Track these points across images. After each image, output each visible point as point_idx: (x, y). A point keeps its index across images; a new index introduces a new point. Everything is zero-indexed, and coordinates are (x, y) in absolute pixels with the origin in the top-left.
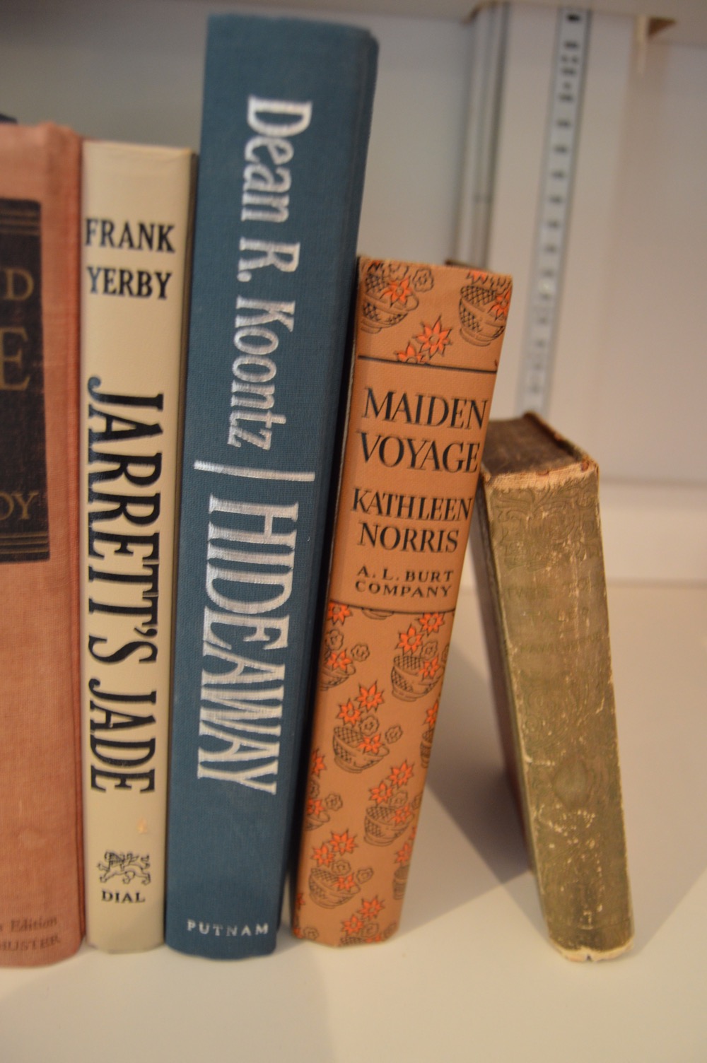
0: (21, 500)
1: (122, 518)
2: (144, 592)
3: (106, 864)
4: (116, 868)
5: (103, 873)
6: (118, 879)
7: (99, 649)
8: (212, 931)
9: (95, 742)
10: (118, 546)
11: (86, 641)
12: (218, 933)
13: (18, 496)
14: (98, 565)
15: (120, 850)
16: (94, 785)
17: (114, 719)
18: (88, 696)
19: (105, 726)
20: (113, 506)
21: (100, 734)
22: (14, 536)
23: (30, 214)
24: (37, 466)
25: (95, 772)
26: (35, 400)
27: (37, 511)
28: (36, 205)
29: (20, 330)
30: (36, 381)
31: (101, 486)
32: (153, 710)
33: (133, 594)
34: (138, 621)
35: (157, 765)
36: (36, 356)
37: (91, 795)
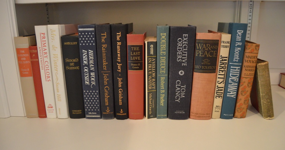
4: (217, 108)
5: (215, 108)
7: (219, 82)
9: (217, 93)
10: (222, 72)
11: (217, 81)
12: (227, 116)
14: (220, 74)
15: (218, 105)
17: (219, 90)
18: (217, 87)
20: (222, 68)
21: (217, 92)
22: (214, 71)
24: (216, 64)
25: (216, 96)
26: (217, 57)
27: (216, 68)
28: (219, 40)
29: (216, 51)
30: (217, 56)
31: (221, 66)
32: (223, 89)
33: (223, 76)
34: (223, 79)
35: (222, 95)
36: (217, 54)
37: (215, 99)
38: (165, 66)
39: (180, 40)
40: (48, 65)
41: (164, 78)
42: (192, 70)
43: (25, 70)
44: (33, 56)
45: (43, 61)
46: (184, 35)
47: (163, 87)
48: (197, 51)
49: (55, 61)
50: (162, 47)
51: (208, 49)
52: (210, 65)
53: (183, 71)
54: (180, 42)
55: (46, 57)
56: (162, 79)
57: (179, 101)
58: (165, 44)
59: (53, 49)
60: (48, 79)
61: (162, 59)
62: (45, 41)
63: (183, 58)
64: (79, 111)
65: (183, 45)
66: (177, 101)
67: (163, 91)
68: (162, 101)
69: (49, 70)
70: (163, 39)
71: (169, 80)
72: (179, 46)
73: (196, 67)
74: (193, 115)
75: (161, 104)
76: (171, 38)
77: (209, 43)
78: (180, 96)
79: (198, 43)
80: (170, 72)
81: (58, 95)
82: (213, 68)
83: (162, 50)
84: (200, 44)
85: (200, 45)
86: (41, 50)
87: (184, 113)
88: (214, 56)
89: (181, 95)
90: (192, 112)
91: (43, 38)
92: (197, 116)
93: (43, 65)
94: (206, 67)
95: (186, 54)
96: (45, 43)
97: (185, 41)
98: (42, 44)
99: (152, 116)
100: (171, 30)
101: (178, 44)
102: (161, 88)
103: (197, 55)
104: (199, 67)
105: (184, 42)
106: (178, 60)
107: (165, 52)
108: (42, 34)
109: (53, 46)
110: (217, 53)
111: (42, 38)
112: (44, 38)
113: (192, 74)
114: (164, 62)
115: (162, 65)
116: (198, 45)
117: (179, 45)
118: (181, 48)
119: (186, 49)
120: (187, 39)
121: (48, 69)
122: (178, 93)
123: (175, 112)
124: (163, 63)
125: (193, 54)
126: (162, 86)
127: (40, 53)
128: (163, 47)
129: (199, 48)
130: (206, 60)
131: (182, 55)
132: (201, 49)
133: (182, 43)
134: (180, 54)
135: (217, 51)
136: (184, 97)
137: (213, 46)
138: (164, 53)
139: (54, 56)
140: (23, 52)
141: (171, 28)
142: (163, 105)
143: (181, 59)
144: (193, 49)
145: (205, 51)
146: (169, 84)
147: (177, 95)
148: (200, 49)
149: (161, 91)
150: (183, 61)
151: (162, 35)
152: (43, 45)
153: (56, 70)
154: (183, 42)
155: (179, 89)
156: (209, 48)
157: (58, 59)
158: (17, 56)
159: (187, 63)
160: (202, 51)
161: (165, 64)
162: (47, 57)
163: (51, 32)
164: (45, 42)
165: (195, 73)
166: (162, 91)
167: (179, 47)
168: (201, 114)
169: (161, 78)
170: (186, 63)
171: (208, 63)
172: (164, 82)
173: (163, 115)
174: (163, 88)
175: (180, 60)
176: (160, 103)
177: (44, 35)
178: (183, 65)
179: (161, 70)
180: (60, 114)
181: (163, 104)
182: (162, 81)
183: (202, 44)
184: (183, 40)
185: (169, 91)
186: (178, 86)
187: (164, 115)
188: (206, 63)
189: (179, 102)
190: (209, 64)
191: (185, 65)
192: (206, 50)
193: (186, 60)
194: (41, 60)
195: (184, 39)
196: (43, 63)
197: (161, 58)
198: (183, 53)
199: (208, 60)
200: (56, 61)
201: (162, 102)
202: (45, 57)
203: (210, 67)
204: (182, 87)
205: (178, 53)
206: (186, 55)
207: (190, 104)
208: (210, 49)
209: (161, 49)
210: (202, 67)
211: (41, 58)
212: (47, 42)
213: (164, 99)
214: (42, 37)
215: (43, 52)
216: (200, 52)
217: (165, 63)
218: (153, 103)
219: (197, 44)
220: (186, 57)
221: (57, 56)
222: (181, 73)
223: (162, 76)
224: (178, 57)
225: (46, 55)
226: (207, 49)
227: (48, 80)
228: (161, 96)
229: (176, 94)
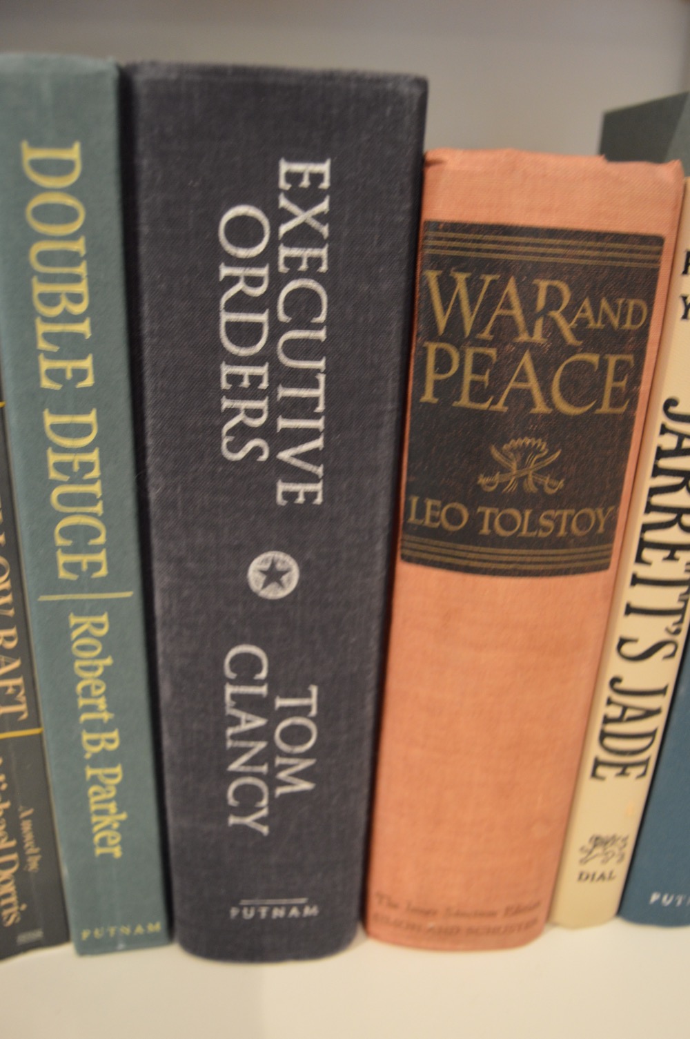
0: (601, 516)
1: (676, 528)
2: (682, 595)
3: (590, 846)
4: (599, 850)
5: (584, 855)
6: (598, 860)
7: (628, 649)
8: (674, 902)
9: (603, 735)
10: (667, 553)
11: (616, 642)
12: (679, 902)
13: (600, 511)
14: (643, 571)
15: (605, 833)
16: (594, 774)
17: (629, 713)
18: (606, 692)
19: (619, 720)
20: (669, 517)
21: (611, 728)
22: (590, 549)
23: (656, 248)
24: (619, 481)
25: (598, 763)
26: (628, 421)
27: (611, 524)
28: (659, 240)
29: (630, 358)
30: (633, 405)
31: (658, 500)
32: (663, 702)
33: (669, 598)
34: (669, 621)
35: (653, 752)
36: (636, 381)
37: (588, 784)
38: (99, 508)
39: (244, 231)
41: (104, 619)
42: (380, 547)
46: (284, 167)
47: (102, 703)
48: (432, 348)
50: (51, 300)
51: (553, 330)
52: (557, 501)
53: (286, 561)
54: (242, 253)
56: (86, 634)
57: (261, 821)
58: (82, 270)
61: (62, 430)
63: (283, 423)
65: (277, 281)
66: (249, 820)
67: (111, 741)
68: (107, 820)
70: (51, 214)
71: (159, 636)
72: (232, 292)
73: (421, 513)
74: (394, 915)
75: (103, 842)
76: (147, 201)
77: (555, 271)
78: (272, 782)
79: (445, 265)
80: (157, 566)
82: (584, 521)
83: (48, 337)
84: (461, 278)
85: (461, 289)
87: (308, 911)
88: (605, 408)
89: (282, 775)
90: (381, 896)
92: (431, 930)
94: (522, 518)
95: (315, 385)
97: (303, 236)
99: (38, 934)
100: (144, 109)
101: (225, 271)
102: (84, 717)
103: (428, 396)
104: (454, 517)
105: (295, 252)
106: (234, 448)
107: (87, 363)
110: (633, 373)
113: (376, 583)
114: (87, 467)
115: (66, 499)
116: (447, 286)
117: (232, 280)
118: (263, 318)
119: (318, 327)
120: (320, 217)
122: (245, 758)
123: (234, 912)
124: (76, 479)
125: (392, 387)
126: (87, 692)
128: (64, 303)
129: (455, 319)
130: (526, 452)
131: (270, 393)
132: (479, 325)
133: (269, 257)
134: (256, 380)
135: (640, 354)
136: (305, 786)
137: (604, 304)
138: (80, 374)
141: (140, 79)
142: (117, 852)
143: (267, 432)
144: (395, 326)
145: (518, 359)
146: (162, 672)
147: (238, 775)
148: (468, 327)
149: (86, 737)
150: (285, 455)
151: (39, 166)
154: (284, 252)
155: (259, 722)
156: (562, 322)
159: (328, 478)
160: (487, 358)
161: (96, 489)
165: (407, 573)
166: (95, 743)
167: (240, 304)
168: (459, 914)
169: (73, 620)
170: (312, 478)
171: (547, 481)
172: (108, 661)
173: (126, 930)
174: (106, 716)
175: (257, 451)
176: (93, 835)
178: (291, 496)
179: (66, 550)
181: (122, 843)
182: (83, 648)
183: (488, 279)
184: (284, 229)
185: (166, 742)
186: (242, 702)
187: (139, 929)
188: (521, 480)
189: (265, 830)
190: (553, 486)
191: (310, 496)
192: (524, 337)
193: (318, 443)
195: (290, 216)
197: (49, 419)
198: (282, 376)
199: (543, 446)
201: (108, 828)
203: (563, 520)
204: (280, 702)
205: (226, 370)
206: (319, 392)
207: (361, 833)
208: (570, 338)
209: (42, 328)
210: (476, 520)
213: (122, 801)
216: (464, 361)
217: (95, 473)
218: (29, 837)
219: (432, 276)
220: (317, 416)
222: (273, 575)
223: (82, 609)
224: (233, 412)
226: (538, 337)
228: (95, 780)
229: (234, 766)
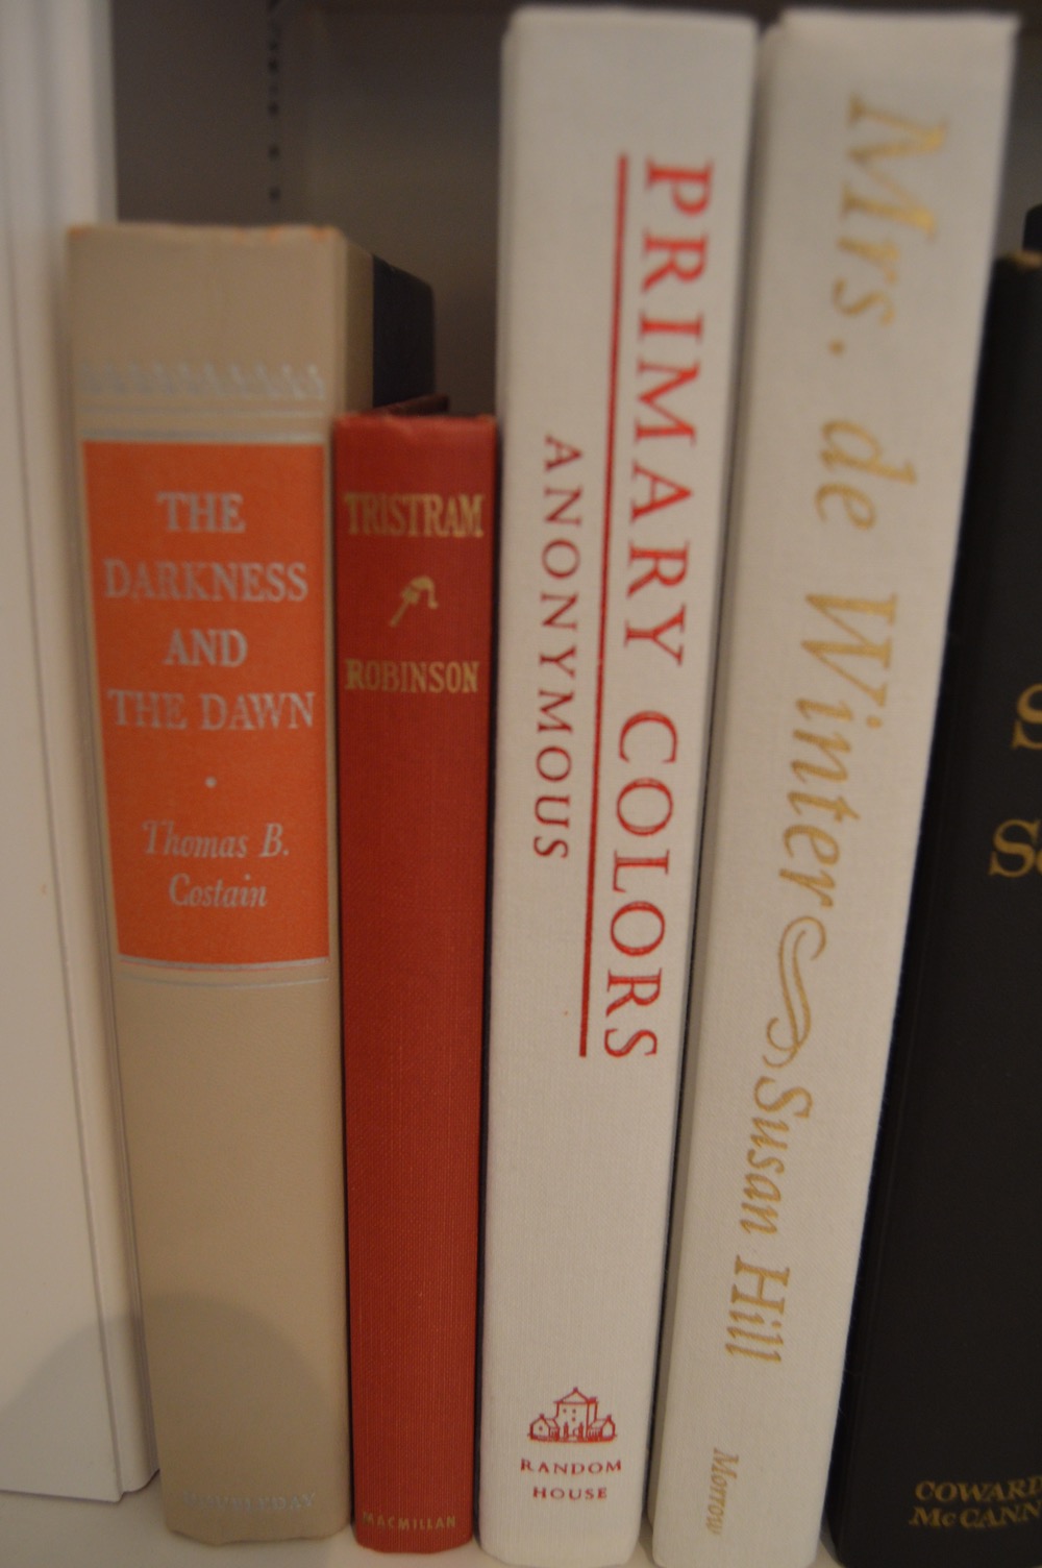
40: (665, 775)
43: (205, 847)
44: (410, 597)
45: (579, 713)
49: (821, 725)
55: (654, 635)
59: (823, 492)
60: (630, 1019)
62: (695, 328)
64: (1016, 1490)
69: (663, 863)
81: (739, 1266)
86: (590, 508)
91: (659, 258)
93: (578, 786)
96: (687, 375)
98: (632, 385)
108: (656, 174)
109: (829, 429)
111: (639, 265)
112: (687, 260)
121: (651, 847)
127: (561, 559)
139: (823, 629)
140: (227, 512)
152: (632, 411)
153: (807, 881)
157: (880, 696)
158: (99, 584)
162: (671, 637)
163: (861, 157)
164: (676, 351)
177: (695, 208)
180: (714, 1523)
194: (556, 680)
196: (579, 744)
200: (845, 713)
202: (631, 634)
211: (557, 640)
212: (714, 353)
214: (651, 244)
215: (627, 533)
221: (872, 628)
225: (656, 604)
227: (617, 1042)
